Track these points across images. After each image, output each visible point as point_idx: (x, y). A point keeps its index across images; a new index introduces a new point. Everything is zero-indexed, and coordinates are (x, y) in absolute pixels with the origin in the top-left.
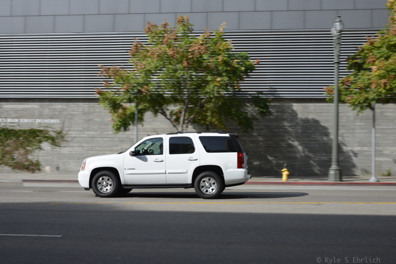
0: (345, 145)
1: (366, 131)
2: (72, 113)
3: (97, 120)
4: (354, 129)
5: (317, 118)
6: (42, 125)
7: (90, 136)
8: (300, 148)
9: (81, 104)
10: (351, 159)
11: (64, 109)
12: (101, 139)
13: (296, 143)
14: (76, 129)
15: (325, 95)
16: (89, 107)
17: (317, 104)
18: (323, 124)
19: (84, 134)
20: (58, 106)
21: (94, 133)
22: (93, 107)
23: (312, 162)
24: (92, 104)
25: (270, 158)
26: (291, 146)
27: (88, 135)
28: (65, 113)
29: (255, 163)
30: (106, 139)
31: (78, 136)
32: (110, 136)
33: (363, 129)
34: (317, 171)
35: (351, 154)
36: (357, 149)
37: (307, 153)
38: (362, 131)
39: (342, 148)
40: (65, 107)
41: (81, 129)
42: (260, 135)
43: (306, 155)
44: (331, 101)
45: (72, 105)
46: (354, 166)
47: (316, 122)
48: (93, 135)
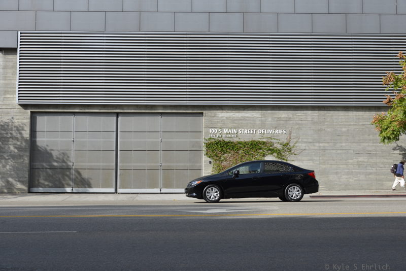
2: (300, 122)
3: (329, 130)
6: (265, 136)
7: (322, 148)
9: (309, 112)
11: (290, 118)
12: (334, 151)
14: (305, 140)
16: (318, 116)
19: (314, 146)
20: (283, 114)
21: (326, 145)
22: (324, 116)
24: (322, 113)
27: (319, 146)
28: (291, 122)
30: (339, 151)
31: (307, 148)
32: (344, 148)
40: (291, 116)
41: (310, 140)
45: (300, 114)
48: (324, 146)
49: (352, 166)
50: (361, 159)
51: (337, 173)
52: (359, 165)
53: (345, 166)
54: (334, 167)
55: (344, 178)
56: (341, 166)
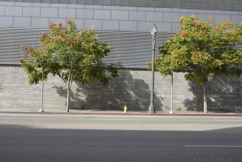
0: (157, 94)
1: (168, 86)
2: (5, 72)
3: (20, 77)
4: (162, 85)
5: (143, 79)
7: (15, 86)
8: (134, 95)
9: (10, 68)
10: (160, 101)
12: (22, 88)
13: (131, 92)
14: (7, 82)
15: (147, 67)
16: (15, 69)
17: (143, 72)
18: (146, 82)
19: (12, 85)
21: (18, 84)
23: (140, 103)
24: (17, 68)
25: (117, 100)
26: (128, 94)
29: (109, 103)
30: (24, 88)
31: (8, 86)
32: (27, 87)
33: (167, 85)
34: (142, 108)
35: (160, 99)
36: (163, 96)
37: (137, 98)
38: (166, 86)
39: (156, 95)
40: (0, 69)
41: (10, 82)
42: (112, 88)
43: (136, 99)
44: (150, 70)
45: (5, 68)
46: (162, 105)
47: (143, 81)
48: (17, 85)
49: (31, 96)
50: (36, 92)
51: (22, 99)
52: (34, 95)
53: (27, 96)
54: (22, 96)
55: (26, 102)
56: (25, 96)
